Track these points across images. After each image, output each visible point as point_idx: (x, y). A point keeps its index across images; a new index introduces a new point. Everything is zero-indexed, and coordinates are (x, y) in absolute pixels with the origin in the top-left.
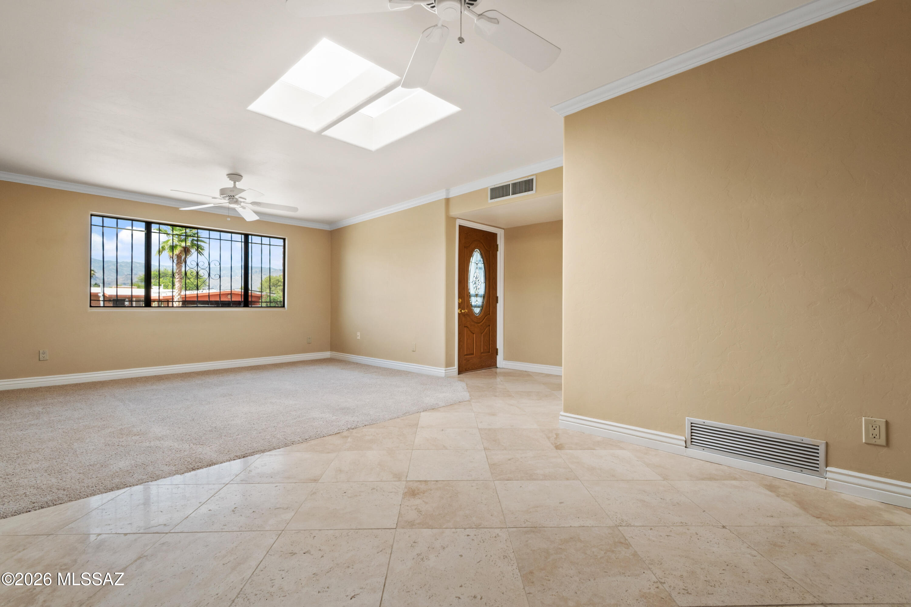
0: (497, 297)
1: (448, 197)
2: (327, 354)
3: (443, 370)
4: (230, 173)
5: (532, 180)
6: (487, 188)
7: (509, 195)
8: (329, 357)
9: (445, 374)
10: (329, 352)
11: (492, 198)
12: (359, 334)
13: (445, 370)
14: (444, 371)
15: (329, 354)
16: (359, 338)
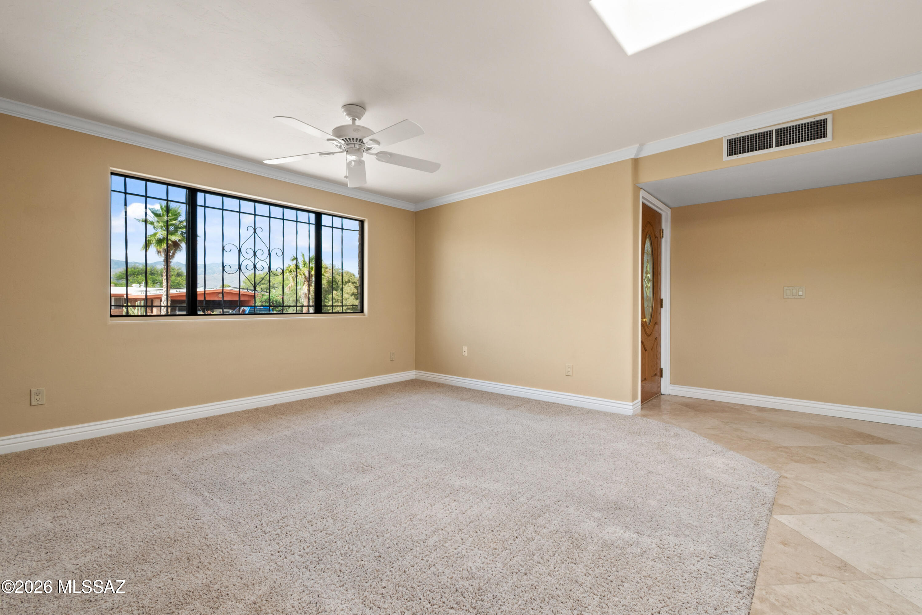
0: (662, 300)
1: (636, 158)
2: (411, 375)
3: (631, 405)
4: (348, 103)
5: (825, 121)
6: (721, 139)
7: (771, 146)
8: (414, 378)
9: (633, 411)
10: (414, 371)
11: (729, 154)
12: (465, 348)
13: (633, 405)
14: (631, 407)
15: (414, 373)
16: (466, 354)
